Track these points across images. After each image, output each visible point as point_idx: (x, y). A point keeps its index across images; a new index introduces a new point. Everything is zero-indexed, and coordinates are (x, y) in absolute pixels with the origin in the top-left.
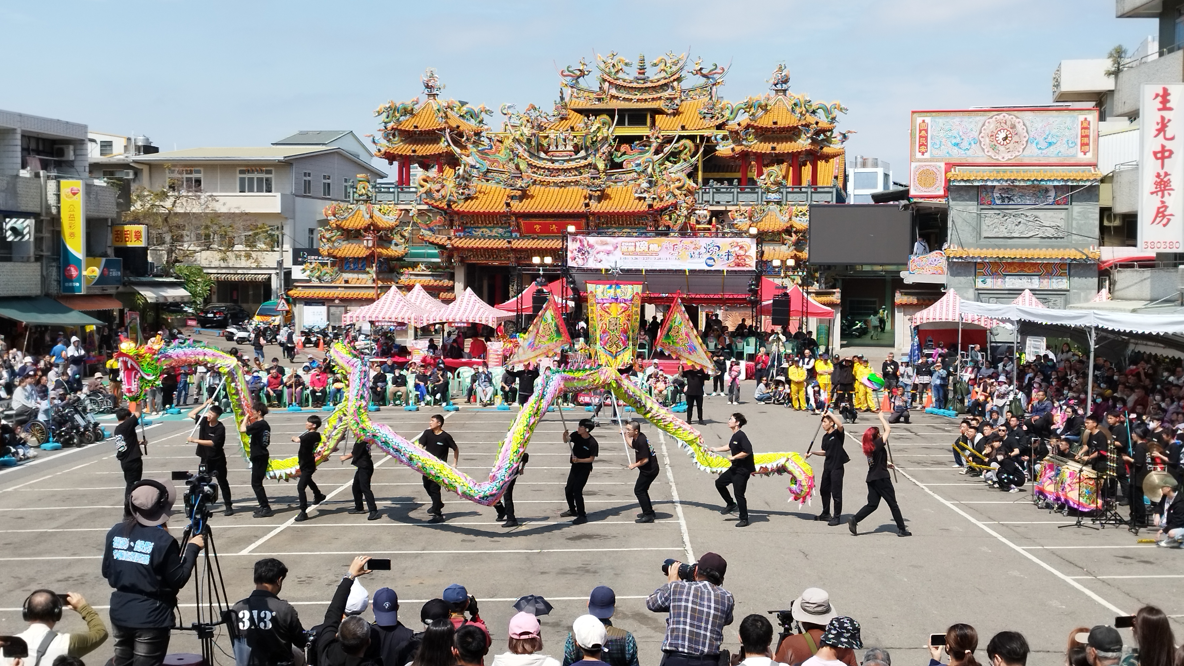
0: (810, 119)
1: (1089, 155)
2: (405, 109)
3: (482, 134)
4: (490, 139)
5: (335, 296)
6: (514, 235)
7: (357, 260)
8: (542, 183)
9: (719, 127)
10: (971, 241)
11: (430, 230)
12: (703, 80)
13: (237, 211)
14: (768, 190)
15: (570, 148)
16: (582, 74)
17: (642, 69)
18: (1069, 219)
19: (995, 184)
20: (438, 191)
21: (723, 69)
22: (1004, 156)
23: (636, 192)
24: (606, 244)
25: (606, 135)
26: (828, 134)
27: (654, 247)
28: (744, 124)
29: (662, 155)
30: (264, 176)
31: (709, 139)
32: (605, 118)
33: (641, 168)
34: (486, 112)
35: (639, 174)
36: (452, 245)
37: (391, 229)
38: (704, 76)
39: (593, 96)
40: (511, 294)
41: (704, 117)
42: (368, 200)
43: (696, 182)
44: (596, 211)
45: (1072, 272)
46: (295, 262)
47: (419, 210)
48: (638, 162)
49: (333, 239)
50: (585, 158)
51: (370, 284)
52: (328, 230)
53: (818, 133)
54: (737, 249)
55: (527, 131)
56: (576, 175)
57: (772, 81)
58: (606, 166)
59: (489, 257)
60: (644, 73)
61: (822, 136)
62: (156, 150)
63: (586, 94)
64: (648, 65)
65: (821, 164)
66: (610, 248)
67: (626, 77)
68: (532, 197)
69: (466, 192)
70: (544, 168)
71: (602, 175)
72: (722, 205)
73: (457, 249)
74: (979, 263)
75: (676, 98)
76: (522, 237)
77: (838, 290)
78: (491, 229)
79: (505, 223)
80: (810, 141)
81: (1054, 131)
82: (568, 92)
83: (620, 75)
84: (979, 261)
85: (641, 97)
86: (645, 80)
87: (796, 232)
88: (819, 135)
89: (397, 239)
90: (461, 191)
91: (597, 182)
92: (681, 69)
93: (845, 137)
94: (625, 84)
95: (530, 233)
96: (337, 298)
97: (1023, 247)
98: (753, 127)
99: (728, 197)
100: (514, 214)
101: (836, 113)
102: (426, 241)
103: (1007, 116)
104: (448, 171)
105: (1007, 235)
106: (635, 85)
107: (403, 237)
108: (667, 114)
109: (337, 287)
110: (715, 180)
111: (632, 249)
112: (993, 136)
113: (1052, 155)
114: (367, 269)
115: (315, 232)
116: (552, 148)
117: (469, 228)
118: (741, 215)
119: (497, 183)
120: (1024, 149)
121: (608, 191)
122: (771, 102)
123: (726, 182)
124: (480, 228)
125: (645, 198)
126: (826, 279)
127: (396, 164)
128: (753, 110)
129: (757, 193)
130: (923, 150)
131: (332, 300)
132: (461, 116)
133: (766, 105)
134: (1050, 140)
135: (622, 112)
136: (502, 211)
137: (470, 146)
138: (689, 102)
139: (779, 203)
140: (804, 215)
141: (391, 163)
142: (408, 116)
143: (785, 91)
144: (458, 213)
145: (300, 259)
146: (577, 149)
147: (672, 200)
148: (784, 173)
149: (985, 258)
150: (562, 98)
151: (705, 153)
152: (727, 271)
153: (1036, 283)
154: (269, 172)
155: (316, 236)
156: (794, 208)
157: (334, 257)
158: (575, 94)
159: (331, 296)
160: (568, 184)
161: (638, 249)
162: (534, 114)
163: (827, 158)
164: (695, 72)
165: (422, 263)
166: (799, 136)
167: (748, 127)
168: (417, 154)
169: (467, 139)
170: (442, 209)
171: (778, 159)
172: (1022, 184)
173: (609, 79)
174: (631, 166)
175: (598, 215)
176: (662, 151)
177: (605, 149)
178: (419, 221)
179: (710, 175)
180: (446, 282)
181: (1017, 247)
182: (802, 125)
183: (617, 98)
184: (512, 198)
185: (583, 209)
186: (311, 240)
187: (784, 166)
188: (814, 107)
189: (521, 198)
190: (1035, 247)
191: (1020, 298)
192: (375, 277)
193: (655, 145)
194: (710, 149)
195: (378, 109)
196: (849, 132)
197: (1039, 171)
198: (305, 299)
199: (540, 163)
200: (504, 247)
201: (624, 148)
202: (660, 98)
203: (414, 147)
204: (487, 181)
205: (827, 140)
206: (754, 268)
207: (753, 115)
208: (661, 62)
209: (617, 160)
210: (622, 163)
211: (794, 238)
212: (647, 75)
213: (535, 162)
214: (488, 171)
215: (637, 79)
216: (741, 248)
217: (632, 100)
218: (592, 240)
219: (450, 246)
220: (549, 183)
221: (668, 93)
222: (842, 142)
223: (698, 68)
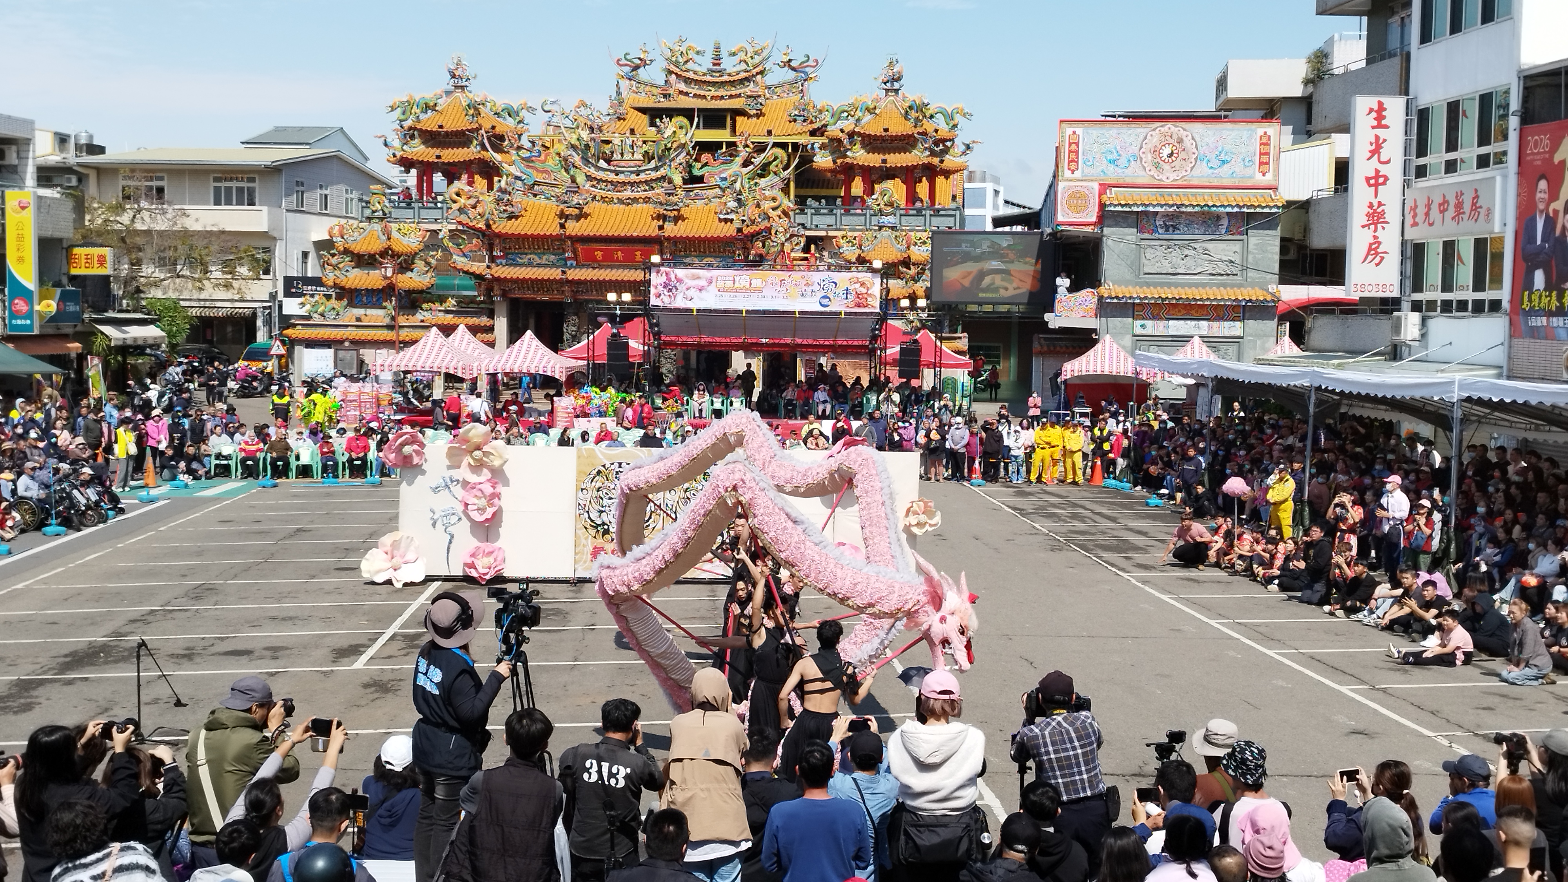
0: (928, 126)
1: (1269, 176)
2: (426, 104)
5: (344, 337)
6: (569, 263)
7: (370, 292)
8: (604, 200)
9: (813, 133)
10: (1128, 278)
11: (465, 255)
12: (792, 75)
13: (215, 229)
14: (881, 213)
15: (638, 156)
16: (644, 63)
17: (717, 60)
18: (1245, 251)
19: (1158, 209)
20: (474, 208)
21: (817, 61)
22: (1169, 176)
23: (721, 213)
24: (699, 278)
25: (683, 141)
26: (948, 144)
27: (756, 283)
28: (847, 130)
29: (751, 167)
30: (245, 185)
31: (805, 147)
32: (682, 120)
33: (726, 184)
34: (527, 108)
35: (723, 190)
36: (492, 275)
37: (413, 255)
38: (794, 69)
39: (655, 91)
41: (796, 121)
42: (384, 217)
43: (789, 199)
44: (672, 235)
45: (1247, 315)
46: (288, 294)
47: (450, 231)
48: (723, 175)
49: (341, 266)
50: (656, 169)
51: (387, 322)
52: (331, 254)
53: (937, 143)
54: (857, 286)
55: (584, 134)
56: (645, 190)
57: (881, 78)
58: (684, 181)
59: (539, 290)
60: (719, 64)
61: (942, 147)
62: (101, 150)
63: (648, 88)
64: (724, 54)
65: (940, 180)
66: (703, 283)
67: (698, 69)
68: (592, 216)
69: (509, 209)
70: (606, 181)
71: (680, 191)
72: (822, 229)
73: (498, 280)
74: (1138, 304)
75: (759, 96)
76: (579, 266)
77: (964, 334)
78: (540, 255)
79: (559, 249)
80: (928, 153)
81: (1227, 148)
82: (625, 84)
83: (690, 65)
84: (1137, 301)
85: (716, 94)
86: (721, 73)
88: (938, 146)
89: (419, 264)
90: (502, 208)
91: (674, 199)
92: (765, 60)
93: (968, 147)
94: (696, 77)
95: (591, 262)
96: (346, 339)
97: (1190, 285)
98: (859, 134)
99: (830, 220)
100: (570, 237)
101: (957, 119)
102: (459, 270)
103: (1173, 128)
104: (483, 184)
105: (1170, 271)
106: (708, 78)
107: (428, 264)
108: (749, 116)
109: (347, 326)
110: (810, 197)
111: (729, 284)
112: (1156, 152)
113: (1225, 175)
114: (384, 304)
116: (617, 156)
117: (512, 254)
118: (849, 242)
119: (548, 199)
120: (1192, 168)
121: (686, 212)
122: (882, 105)
123: (823, 201)
124: (526, 254)
125: (732, 221)
127: (414, 172)
128: (858, 114)
129: (865, 215)
130: (1073, 168)
131: (341, 342)
132: (496, 114)
133: (875, 108)
134: (1223, 157)
135: (700, 113)
136: (554, 234)
137: (512, 151)
138: (776, 101)
139: (893, 228)
140: (924, 243)
142: (430, 113)
143: (896, 91)
144: (499, 235)
145: (293, 290)
146: (647, 158)
147: (766, 224)
149: (1146, 298)
150: (619, 93)
151: (799, 165)
152: (846, 313)
153: (1204, 327)
154: (252, 180)
156: (912, 234)
157: (343, 288)
158: (634, 89)
159: (338, 337)
160: (635, 200)
161: (737, 285)
162: (584, 113)
163: (947, 174)
164: (782, 64)
165: (453, 296)
166: (914, 146)
167: (852, 134)
168: (441, 160)
169: (509, 143)
170: (479, 230)
171: (889, 174)
172: (1189, 209)
173: (677, 70)
174: (714, 181)
175: (675, 241)
176: (752, 163)
177: (682, 158)
178: (450, 244)
179: (803, 192)
180: (484, 321)
181: (1183, 285)
182: (919, 133)
183: (687, 94)
184: (567, 217)
185: (656, 233)
186: (305, 266)
187: (897, 183)
188: (930, 112)
189: (578, 218)
190: (1204, 285)
191: (1188, 347)
192: (393, 313)
193: (743, 154)
194: (807, 160)
195: (391, 104)
196: (974, 142)
197: (1211, 195)
198: (307, 340)
199: (601, 175)
200: (558, 278)
201: (705, 157)
202: (739, 96)
203: (438, 152)
204: (535, 195)
205: (946, 151)
206: (878, 310)
207: (858, 120)
208: (740, 50)
209: (696, 172)
210: (702, 177)
211: (913, 271)
212: (722, 66)
213: (592, 171)
214: (536, 183)
215: (711, 72)
216: (863, 284)
217: (704, 97)
218: (680, 272)
219: (489, 276)
220: (611, 200)
221: (750, 89)
222: (964, 153)
223: (786, 59)
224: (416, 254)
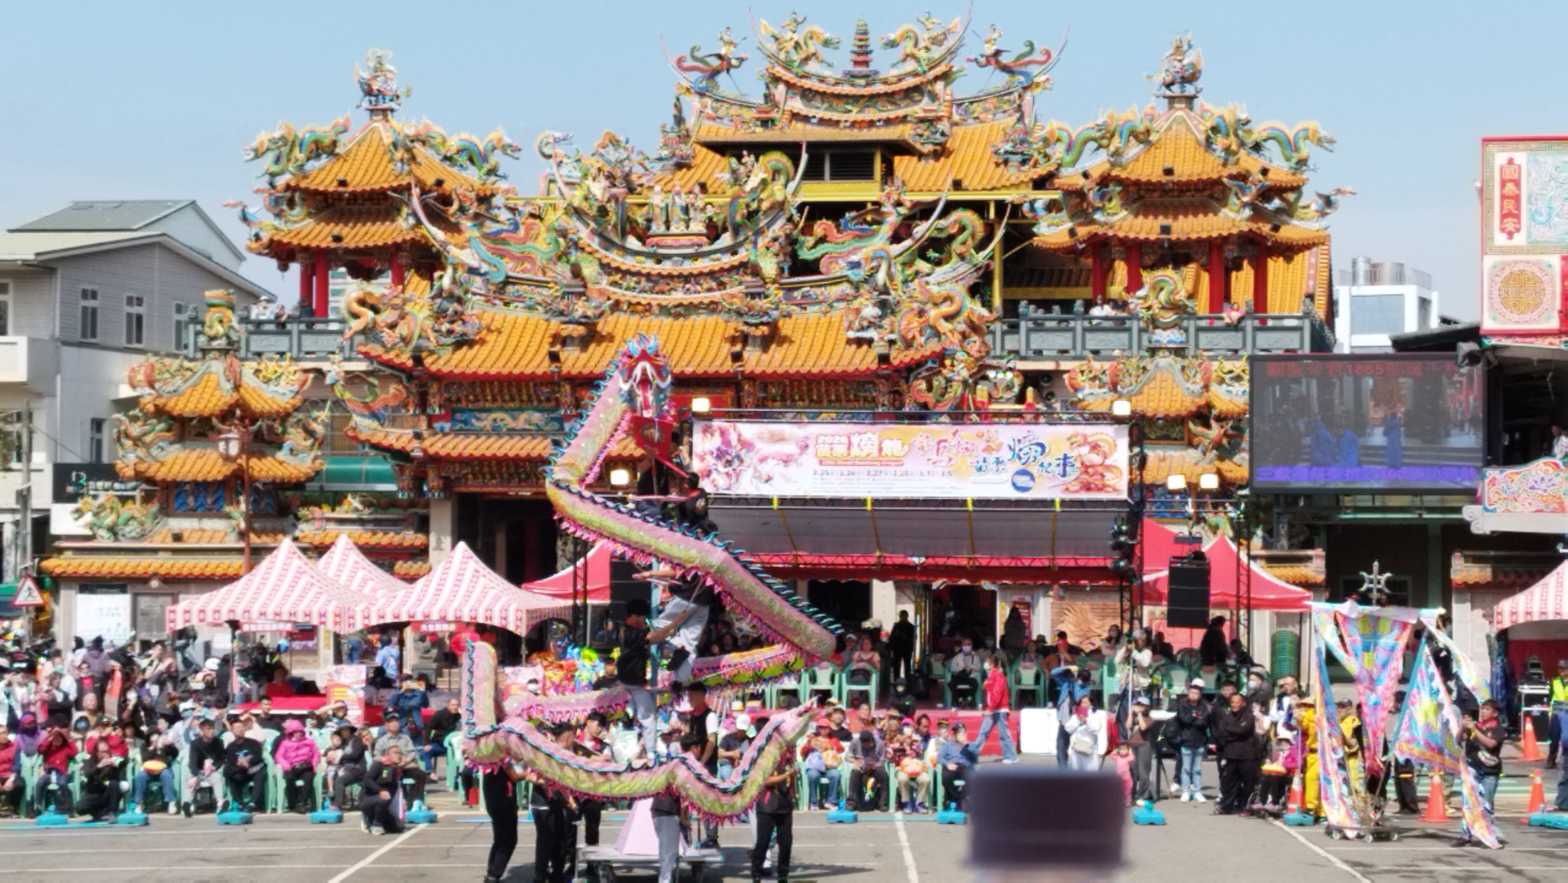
0: (1249, 162)
2: (317, 143)
3: (496, 201)
4: (513, 210)
5: (151, 571)
6: (567, 426)
7: (202, 487)
8: (633, 308)
9: (1040, 184)
11: (374, 416)
12: (1000, 80)
14: (1154, 323)
15: (697, 227)
16: (726, 64)
17: (862, 55)
20: (393, 326)
21: (1048, 53)
23: (850, 328)
24: (782, 439)
25: (779, 197)
26: (1291, 196)
27: (893, 447)
28: (1096, 174)
29: (907, 243)
31: (1016, 208)
32: (778, 159)
33: (862, 274)
34: (505, 148)
35: (856, 286)
36: (425, 451)
37: (284, 417)
38: (1006, 69)
39: (748, 114)
40: (561, 561)
41: (1006, 162)
42: (230, 349)
43: (987, 304)
44: (758, 370)
46: (60, 496)
47: (347, 372)
48: (854, 258)
49: (148, 439)
50: (733, 251)
51: (232, 542)
52: (134, 419)
53: (1267, 194)
54: (1085, 450)
55: (598, 189)
56: (710, 290)
57: (1161, 77)
58: (782, 270)
59: (511, 476)
60: (866, 63)
61: (1277, 203)
63: (734, 111)
64: (875, 43)
66: (790, 448)
67: (826, 72)
68: (611, 338)
69: (458, 327)
70: (638, 274)
71: (772, 289)
72: (1049, 358)
73: (435, 460)
75: (939, 119)
77: (1320, 551)
78: (513, 412)
79: (548, 400)
80: (1248, 212)
82: (692, 104)
83: (812, 67)
85: (861, 117)
86: (870, 78)
87: (1220, 419)
88: (1269, 200)
89: (295, 437)
90: (445, 327)
91: (761, 304)
92: (952, 52)
93: (1328, 201)
94: (822, 87)
96: (155, 575)
98: (1119, 181)
99: (1062, 341)
100: (569, 378)
101: (1306, 149)
102: (364, 443)
104: (416, 285)
106: (846, 89)
107: (310, 433)
108: (921, 156)
109: (155, 551)
110: (1031, 302)
111: (840, 450)
114: (227, 509)
115: (106, 428)
116: (657, 227)
117: (462, 411)
118: (1094, 378)
119: (530, 308)
121: (786, 328)
122: (1160, 125)
123: (1056, 308)
124: (488, 411)
125: (870, 342)
126: (1291, 526)
127: (295, 268)
128: (1116, 143)
129: (1129, 330)
130: (1511, 227)
131: (144, 580)
132: (446, 158)
133: (1148, 132)
135: (817, 149)
136: (540, 371)
137: (466, 224)
138: (972, 126)
139: (1179, 352)
140: (1238, 378)
141: (284, 267)
142: (324, 159)
143: (1190, 100)
144: (438, 377)
145: (70, 489)
146: (714, 231)
147: (934, 346)
148: (1189, 286)
150: (679, 120)
151: (1008, 242)
152: (1063, 503)
154: (2, 289)
155: (108, 434)
156: (1215, 365)
157: (150, 481)
158: (709, 111)
159: (140, 571)
160: (691, 309)
161: (855, 451)
162: (612, 155)
163: (1288, 251)
164: (983, 60)
165: (355, 493)
166: (1223, 201)
167: (1105, 181)
168: (343, 244)
169: (462, 210)
170: (401, 368)
171: (1176, 253)
173: (787, 76)
174: (839, 269)
175: (762, 381)
176: (910, 235)
177: (779, 228)
178: (347, 395)
179: (1017, 292)
180: (410, 537)
182: (1231, 177)
183: (806, 119)
184: (564, 341)
185: (728, 366)
186: (98, 445)
187: (1191, 269)
188: (1256, 136)
189: (584, 342)
192: (243, 525)
193: (892, 219)
194: (1020, 232)
195: (255, 144)
196: (1339, 191)
198: (82, 577)
199: (629, 263)
200: (546, 453)
201: (821, 227)
202: (904, 120)
203: (338, 229)
204: (506, 304)
205: (1288, 211)
206: (1124, 496)
207: (1117, 153)
208: (906, 36)
209: (806, 254)
210: (817, 261)
211: (1215, 431)
212: (873, 67)
213: (615, 258)
214: (508, 281)
215: (851, 77)
216: (1095, 447)
217: (837, 123)
218: (748, 430)
219: (418, 454)
220: (648, 308)
221: (921, 108)
222: (1323, 214)
223: (990, 50)
224: (288, 415)
